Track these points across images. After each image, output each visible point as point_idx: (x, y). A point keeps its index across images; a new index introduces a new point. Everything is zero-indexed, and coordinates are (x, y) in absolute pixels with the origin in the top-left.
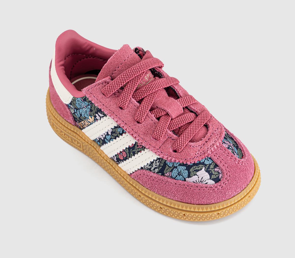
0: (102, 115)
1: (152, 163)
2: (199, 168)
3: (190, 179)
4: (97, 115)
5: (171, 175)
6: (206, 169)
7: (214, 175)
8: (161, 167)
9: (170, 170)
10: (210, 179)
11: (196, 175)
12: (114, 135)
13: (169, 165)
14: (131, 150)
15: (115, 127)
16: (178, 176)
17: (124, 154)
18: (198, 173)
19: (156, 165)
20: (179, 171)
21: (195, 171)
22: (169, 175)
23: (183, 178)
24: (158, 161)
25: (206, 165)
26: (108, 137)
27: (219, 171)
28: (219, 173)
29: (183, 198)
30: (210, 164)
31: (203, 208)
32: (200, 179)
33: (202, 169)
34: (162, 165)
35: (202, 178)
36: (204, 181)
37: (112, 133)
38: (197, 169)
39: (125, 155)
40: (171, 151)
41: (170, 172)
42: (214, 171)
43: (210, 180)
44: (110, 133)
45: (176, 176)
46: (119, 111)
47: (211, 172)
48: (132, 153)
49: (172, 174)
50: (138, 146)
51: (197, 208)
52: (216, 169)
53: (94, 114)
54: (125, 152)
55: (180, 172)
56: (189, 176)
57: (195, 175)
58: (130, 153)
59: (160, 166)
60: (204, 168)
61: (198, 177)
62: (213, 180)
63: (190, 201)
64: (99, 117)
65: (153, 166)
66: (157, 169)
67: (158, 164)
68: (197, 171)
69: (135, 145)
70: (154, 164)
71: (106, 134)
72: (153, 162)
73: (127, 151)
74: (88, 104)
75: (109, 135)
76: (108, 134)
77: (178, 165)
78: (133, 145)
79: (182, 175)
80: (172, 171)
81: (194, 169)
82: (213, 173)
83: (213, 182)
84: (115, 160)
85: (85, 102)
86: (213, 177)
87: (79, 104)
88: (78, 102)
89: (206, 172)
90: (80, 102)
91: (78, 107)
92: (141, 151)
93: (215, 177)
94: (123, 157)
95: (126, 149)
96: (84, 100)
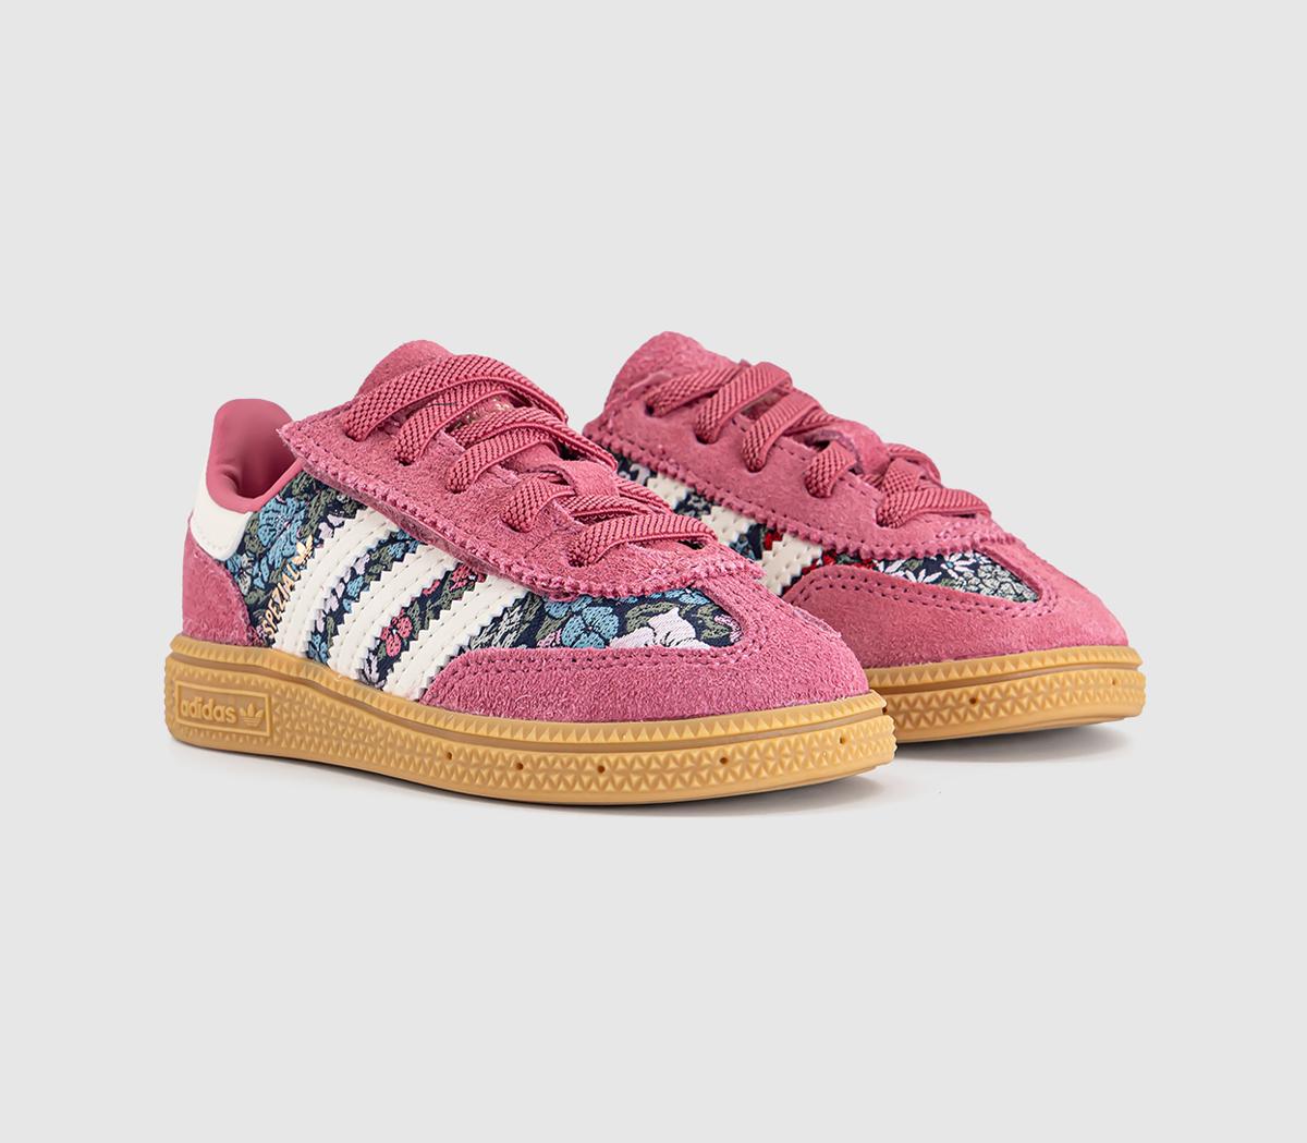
0: (341, 520)
1: (497, 620)
2: (660, 609)
3: (626, 638)
4: (323, 526)
5: (561, 640)
6: (683, 613)
7: (710, 629)
8: (527, 625)
9: (558, 625)
10: (698, 637)
11: (648, 625)
12: (373, 572)
13: (554, 615)
14: (429, 602)
15: (381, 545)
16: (584, 636)
17: (404, 625)
18: (653, 621)
19: (509, 624)
20: (588, 622)
21: (643, 615)
22: (554, 641)
23: (601, 640)
24: (518, 609)
25: (684, 605)
26: (353, 588)
27: (731, 625)
28: (729, 627)
29: (597, 703)
30: (699, 606)
31: (669, 729)
32: (661, 636)
33: (667, 612)
34: (532, 617)
35: (668, 634)
36: (675, 643)
37: (367, 566)
38: (651, 610)
39: (407, 630)
40: (564, 561)
41: (558, 630)
42: (713, 620)
43: (696, 641)
44: (360, 570)
45: (578, 638)
46: (396, 469)
47: (700, 622)
48: (429, 613)
49: (564, 635)
50: (453, 583)
51: (644, 731)
52: (721, 618)
53: (313, 529)
54: (407, 619)
55: (592, 622)
56: (622, 632)
57: (642, 625)
58: (423, 616)
59: (522, 621)
60: (677, 609)
61: (655, 634)
63: (619, 706)
64: (329, 530)
65: (498, 632)
66: (515, 634)
67: (517, 618)
68: (651, 615)
69: (442, 582)
70: (502, 623)
71: (348, 579)
72: (500, 618)
73: (413, 611)
74: (297, 505)
75: (359, 576)
76: (354, 575)
77: (584, 606)
78: (437, 584)
79: (596, 632)
80: (563, 626)
81: (640, 610)
82: (709, 624)
83: (707, 647)
84: (375, 676)
85: (289, 500)
86: (706, 633)
87: (268, 525)
88: (266, 516)
89: (684, 618)
90: (271, 514)
91: (265, 543)
92: (460, 597)
93: (716, 636)
94: (401, 638)
95: (412, 605)
96: (284, 498)
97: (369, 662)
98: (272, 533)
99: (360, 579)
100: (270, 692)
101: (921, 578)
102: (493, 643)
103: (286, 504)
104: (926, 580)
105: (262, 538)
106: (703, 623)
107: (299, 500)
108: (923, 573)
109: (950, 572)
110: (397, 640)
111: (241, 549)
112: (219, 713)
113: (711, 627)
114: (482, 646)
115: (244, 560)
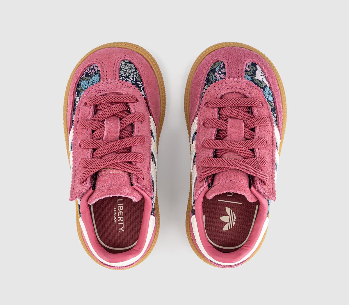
2: (258, 81)
6: (254, 76)
7: (253, 69)
21: (261, 83)
25: (252, 78)
27: (247, 67)
28: (248, 66)
30: (249, 75)
33: (257, 79)
35: (261, 76)
36: (262, 73)
38: (259, 82)
42: (250, 70)
43: (258, 70)
47: (253, 72)
52: (248, 70)
56: (266, 86)
57: (263, 82)
60: (255, 78)
61: (263, 78)
62: (256, 68)
81: (261, 85)
82: (252, 70)
83: (257, 66)
86: (255, 69)
89: (256, 75)
93: (253, 67)
101: (141, 86)
104: (141, 84)
106: (253, 71)
108: (139, 86)
109: (134, 80)
113: (252, 69)
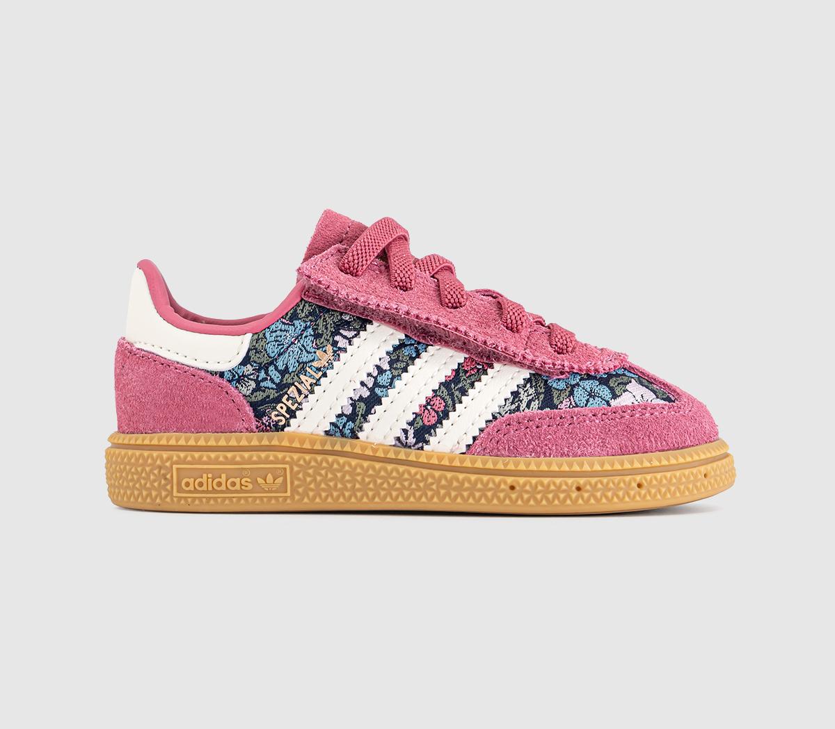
0: (353, 333)
1: (515, 394)
3: (618, 400)
4: (337, 338)
5: (573, 403)
8: (542, 396)
9: (567, 393)
10: (657, 397)
11: (627, 391)
12: (399, 367)
13: (558, 387)
14: (453, 385)
15: (396, 348)
16: (591, 399)
17: (437, 402)
18: (628, 388)
19: (528, 396)
20: (589, 390)
21: (619, 384)
22: (570, 404)
23: (604, 402)
24: (528, 385)
26: (384, 379)
32: (638, 398)
34: (543, 390)
35: (642, 396)
36: (649, 401)
37: (391, 363)
38: (621, 381)
39: (442, 405)
41: (569, 396)
43: (657, 399)
44: (386, 367)
45: (588, 401)
47: (650, 388)
48: (457, 393)
49: (577, 400)
50: (466, 372)
53: (328, 340)
54: (439, 398)
55: (591, 390)
56: (615, 396)
57: (624, 391)
58: (452, 395)
59: (538, 394)
61: (634, 396)
64: (345, 341)
65: (521, 401)
66: (537, 402)
67: (532, 391)
69: (458, 371)
70: (521, 395)
71: (375, 374)
72: (518, 392)
73: (442, 392)
74: (303, 325)
75: (386, 371)
76: (381, 371)
77: (578, 381)
78: (454, 373)
79: (598, 397)
81: (615, 381)
82: (655, 389)
84: (412, 440)
85: (297, 322)
87: (276, 341)
88: (274, 335)
90: (278, 333)
91: (272, 355)
92: (480, 380)
94: (437, 412)
95: (440, 388)
96: (291, 319)
97: (405, 431)
98: (280, 347)
99: (388, 373)
100: (291, 464)
102: (521, 409)
103: (294, 325)
105: (269, 351)
107: (305, 322)
110: (433, 413)
111: (246, 361)
112: (234, 484)
114: (511, 412)
115: (249, 369)
